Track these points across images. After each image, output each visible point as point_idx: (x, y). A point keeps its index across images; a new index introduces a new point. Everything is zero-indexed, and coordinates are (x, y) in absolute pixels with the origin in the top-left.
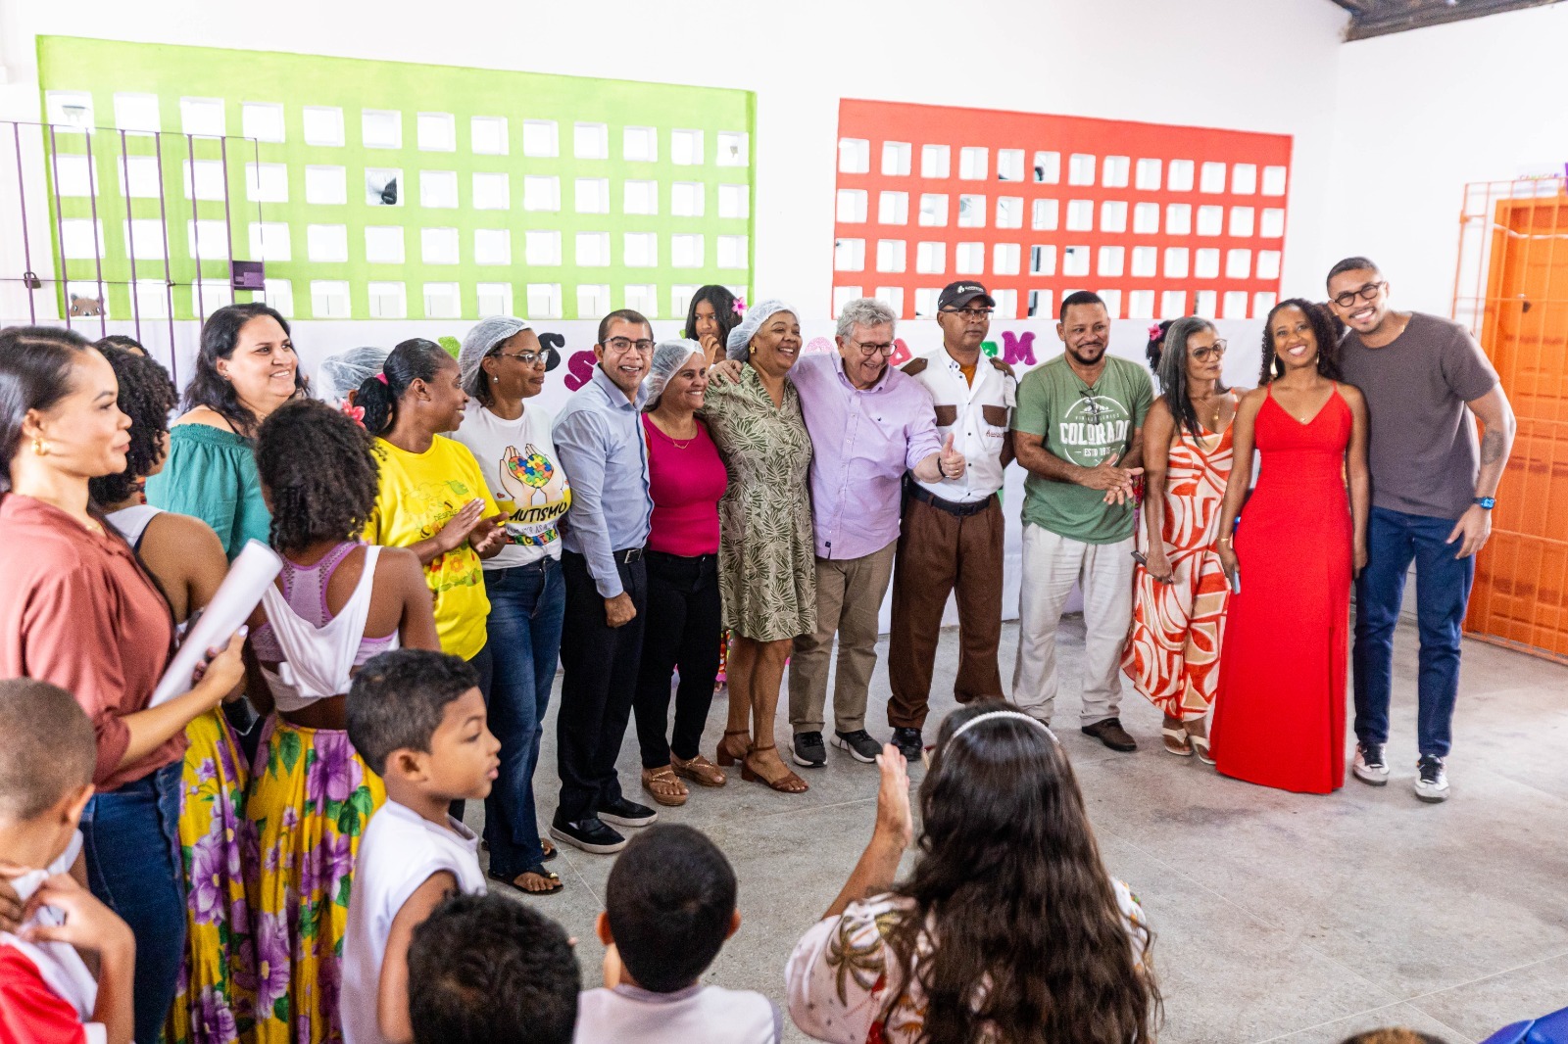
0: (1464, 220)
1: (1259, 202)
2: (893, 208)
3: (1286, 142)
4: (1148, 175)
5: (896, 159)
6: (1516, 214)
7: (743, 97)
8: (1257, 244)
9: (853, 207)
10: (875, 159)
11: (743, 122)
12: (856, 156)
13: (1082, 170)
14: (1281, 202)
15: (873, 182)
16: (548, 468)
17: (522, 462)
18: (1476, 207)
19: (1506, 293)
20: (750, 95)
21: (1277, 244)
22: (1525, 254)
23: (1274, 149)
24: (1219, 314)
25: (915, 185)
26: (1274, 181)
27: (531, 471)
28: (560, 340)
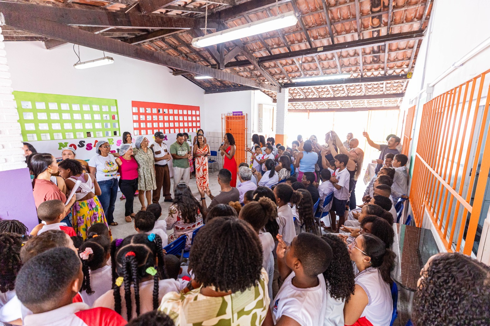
0: (222, 118)
1: (196, 116)
2: (142, 117)
3: (199, 107)
4: (181, 112)
5: (142, 110)
6: (228, 118)
7: (114, 101)
8: (197, 121)
9: (136, 118)
10: (139, 110)
11: (115, 104)
12: (135, 110)
13: (171, 111)
14: (199, 116)
15: (139, 114)
16: (113, 164)
17: (109, 163)
18: (223, 117)
19: (228, 128)
20: (116, 100)
21: (199, 121)
22: (229, 123)
23: (197, 108)
24: (188, 132)
25: (145, 114)
26: (198, 113)
27: (110, 165)
28: (84, 142)
